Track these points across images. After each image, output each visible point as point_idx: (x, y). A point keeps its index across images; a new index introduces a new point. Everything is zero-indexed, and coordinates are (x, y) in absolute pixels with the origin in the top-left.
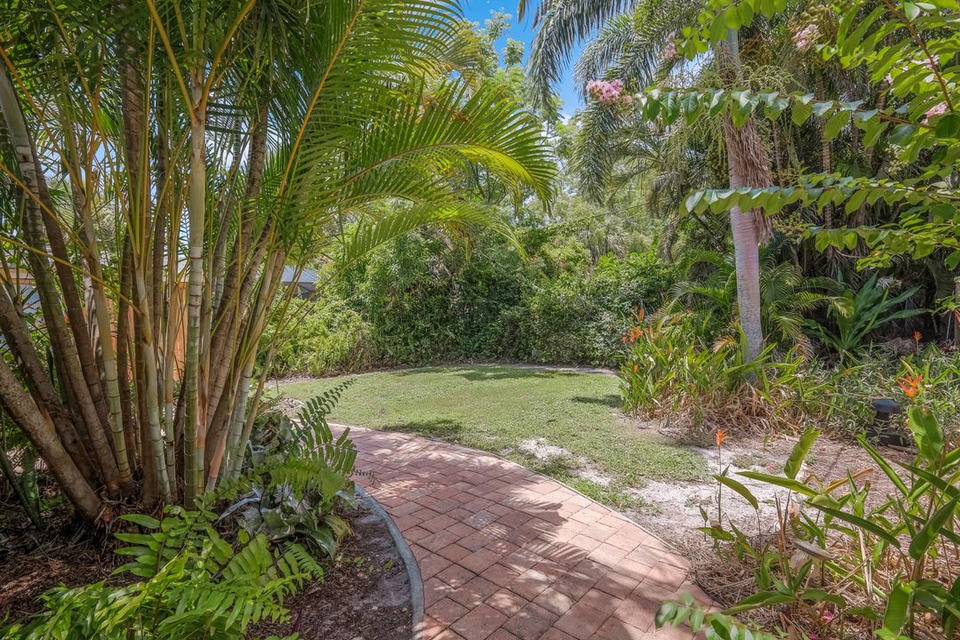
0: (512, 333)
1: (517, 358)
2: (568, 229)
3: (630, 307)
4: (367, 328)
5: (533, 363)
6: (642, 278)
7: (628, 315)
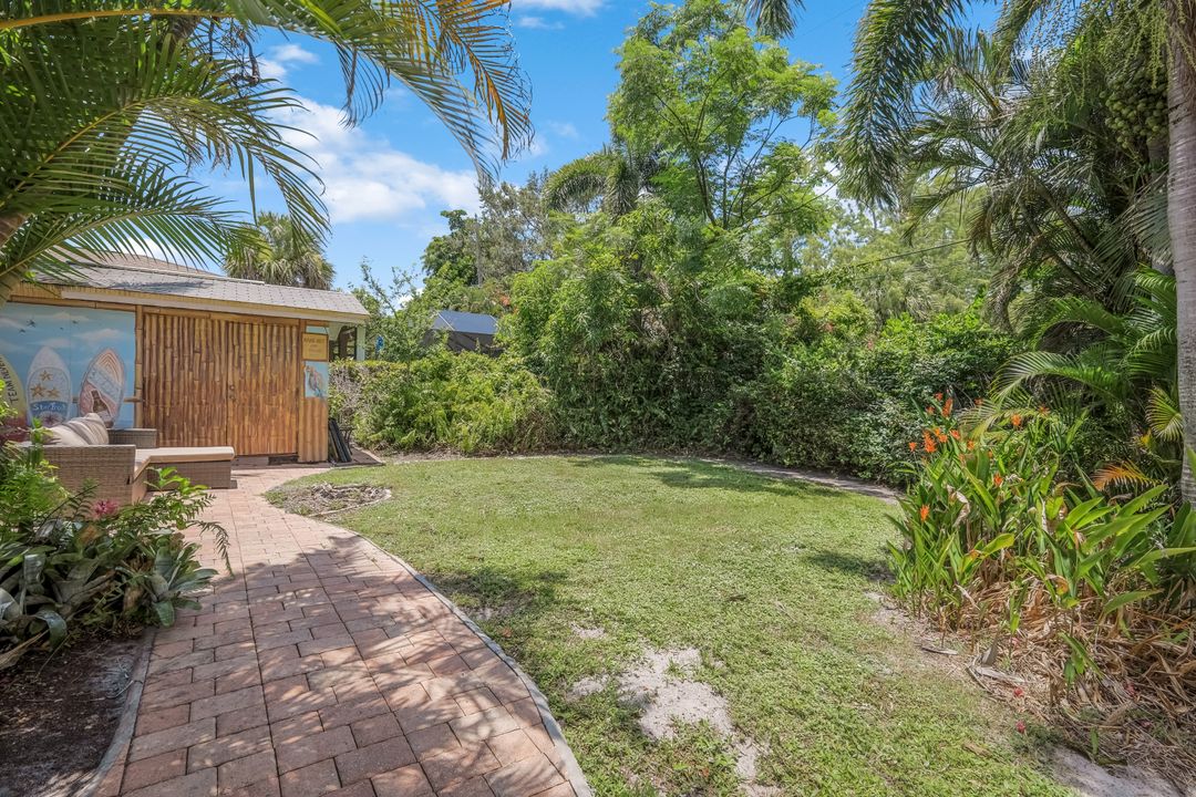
0: (745, 418)
1: (749, 455)
2: (841, 278)
3: (930, 394)
4: (545, 396)
5: (772, 464)
6: (952, 352)
7: (924, 405)
